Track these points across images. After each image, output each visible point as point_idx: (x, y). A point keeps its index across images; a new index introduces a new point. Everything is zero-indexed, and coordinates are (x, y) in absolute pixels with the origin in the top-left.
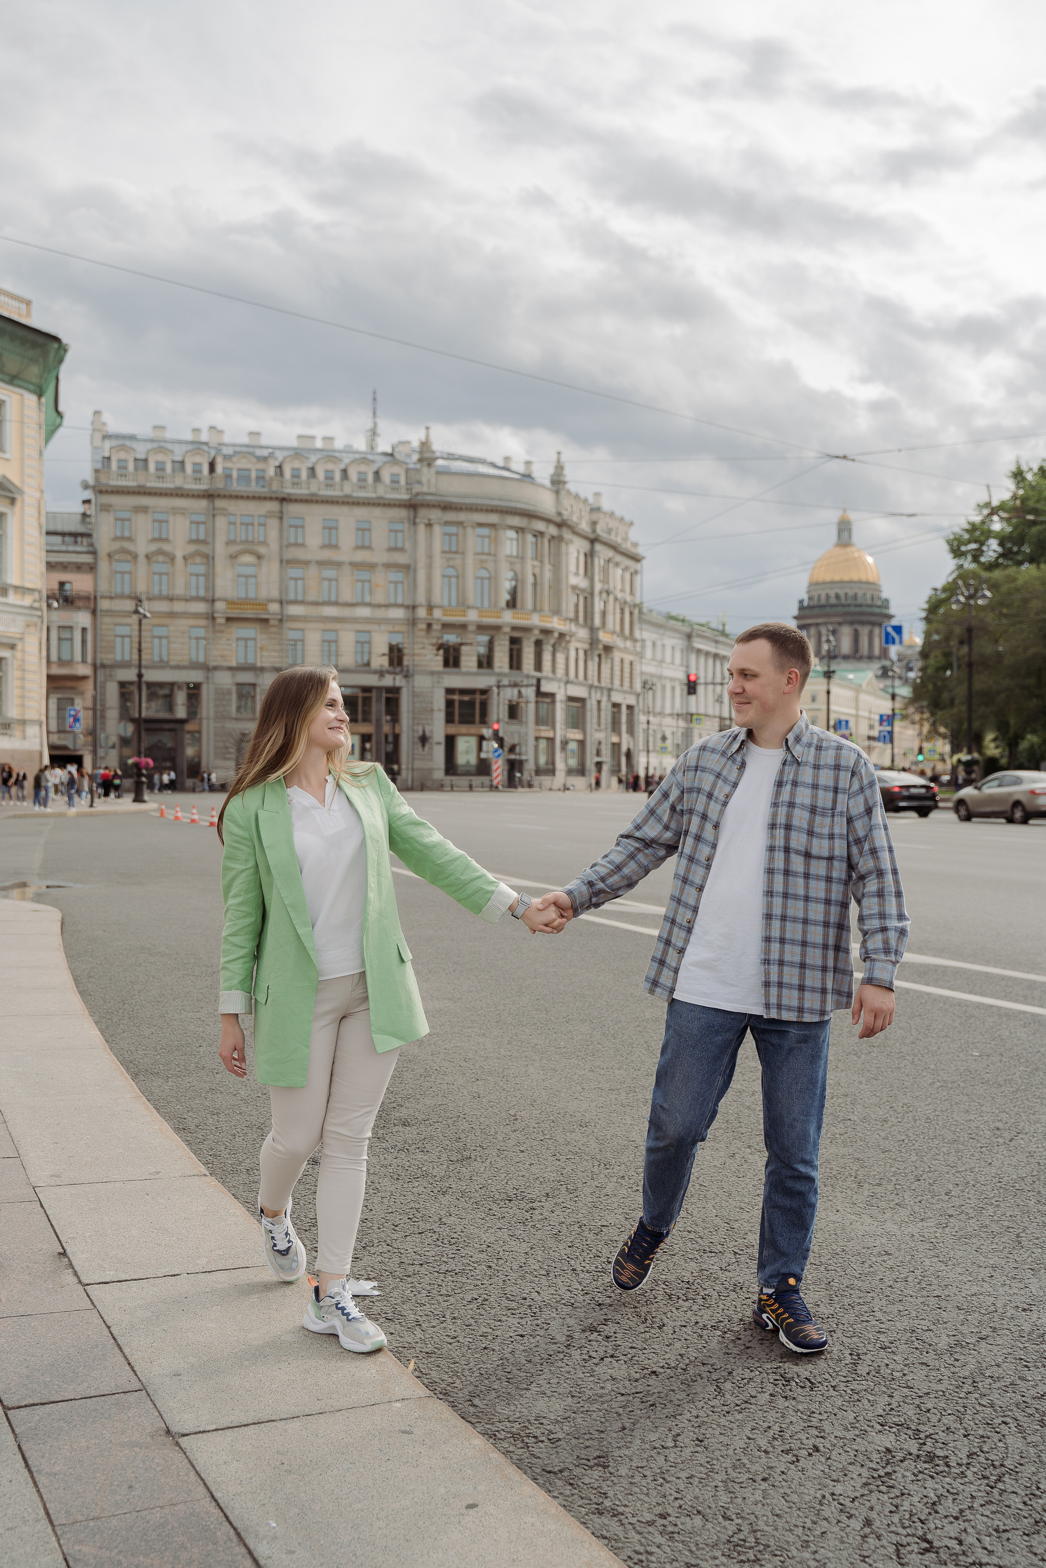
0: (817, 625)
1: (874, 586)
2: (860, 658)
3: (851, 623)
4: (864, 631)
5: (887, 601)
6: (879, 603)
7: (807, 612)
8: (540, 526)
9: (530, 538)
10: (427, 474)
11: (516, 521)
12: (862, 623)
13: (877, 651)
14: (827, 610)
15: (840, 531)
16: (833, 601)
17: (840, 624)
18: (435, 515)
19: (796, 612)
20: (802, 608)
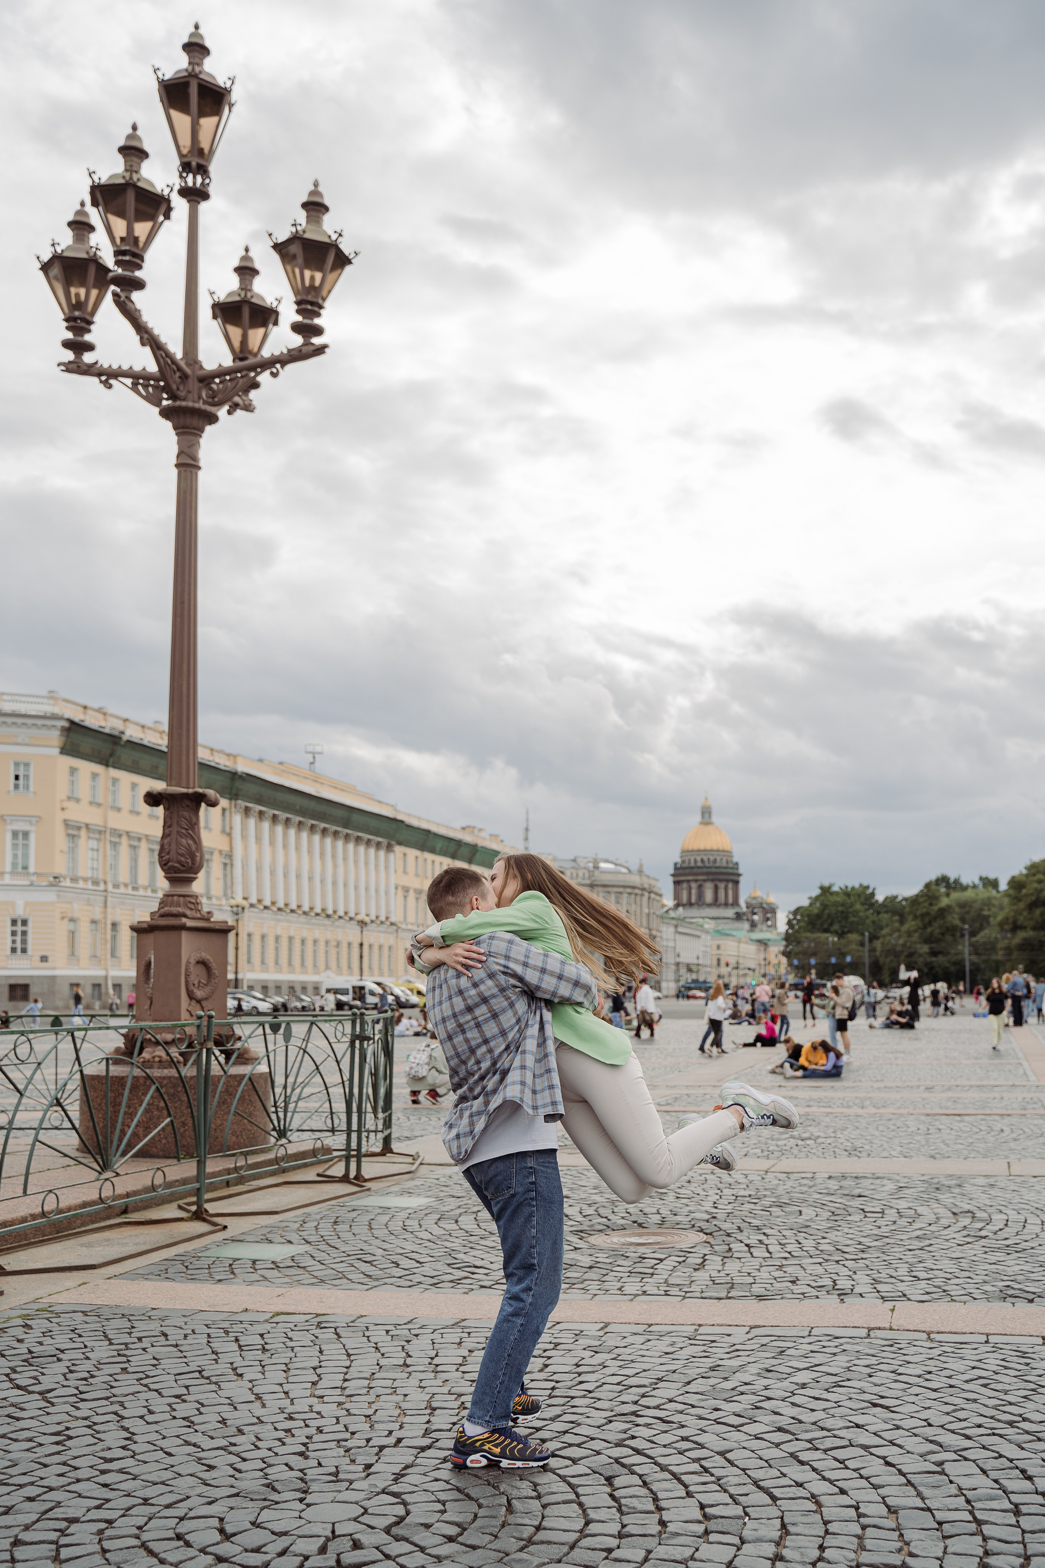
0: (688, 881)
1: (728, 853)
2: (719, 906)
3: (712, 880)
4: (722, 886)
5: (737, 864)
6: (731, 865)
7: (681, 871)
8: (637, 891)
9: (633, 896)
10: (597, 873)
11: (629, 890)
12: (721, 881)
13: (730, 900)
14: (696, 870)
15: (703, 813)
16: (699, 864)
17: (705, 881)
18: (600, 889)
19: (672, 871)
20: (676, 868)
